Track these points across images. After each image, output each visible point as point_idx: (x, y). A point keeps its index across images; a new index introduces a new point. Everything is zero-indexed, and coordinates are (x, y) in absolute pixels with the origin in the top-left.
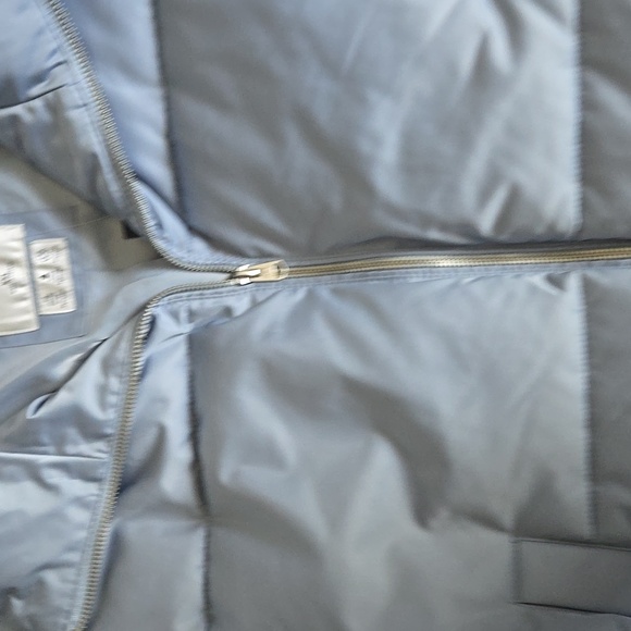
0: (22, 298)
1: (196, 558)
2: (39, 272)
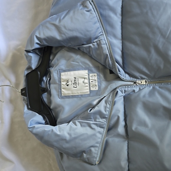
0: (87, 86)
1: (126, 148)
2: (91, 81)
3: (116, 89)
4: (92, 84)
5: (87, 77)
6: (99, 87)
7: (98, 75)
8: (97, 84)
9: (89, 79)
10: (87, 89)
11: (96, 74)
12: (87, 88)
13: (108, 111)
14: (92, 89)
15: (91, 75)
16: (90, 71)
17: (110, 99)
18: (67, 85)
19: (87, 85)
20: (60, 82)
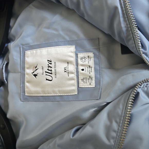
0: (72, 79)
2: (80, 68)
3: (134, 87)
4: (82, 74)
5: (73, 59)
6: (98, 82)
7: (95, 56)
8: (93, 74)
9: (77, 64)
10: (73, 85)
11: (91, 54)
12: (73, 82)
13: (113, 138)
14: (82, 85)
15: (80, 55)
16: (80, 48)
17: (120, 111)
18: (35, 75)
19: (73, 76)
20: (24, 69)
